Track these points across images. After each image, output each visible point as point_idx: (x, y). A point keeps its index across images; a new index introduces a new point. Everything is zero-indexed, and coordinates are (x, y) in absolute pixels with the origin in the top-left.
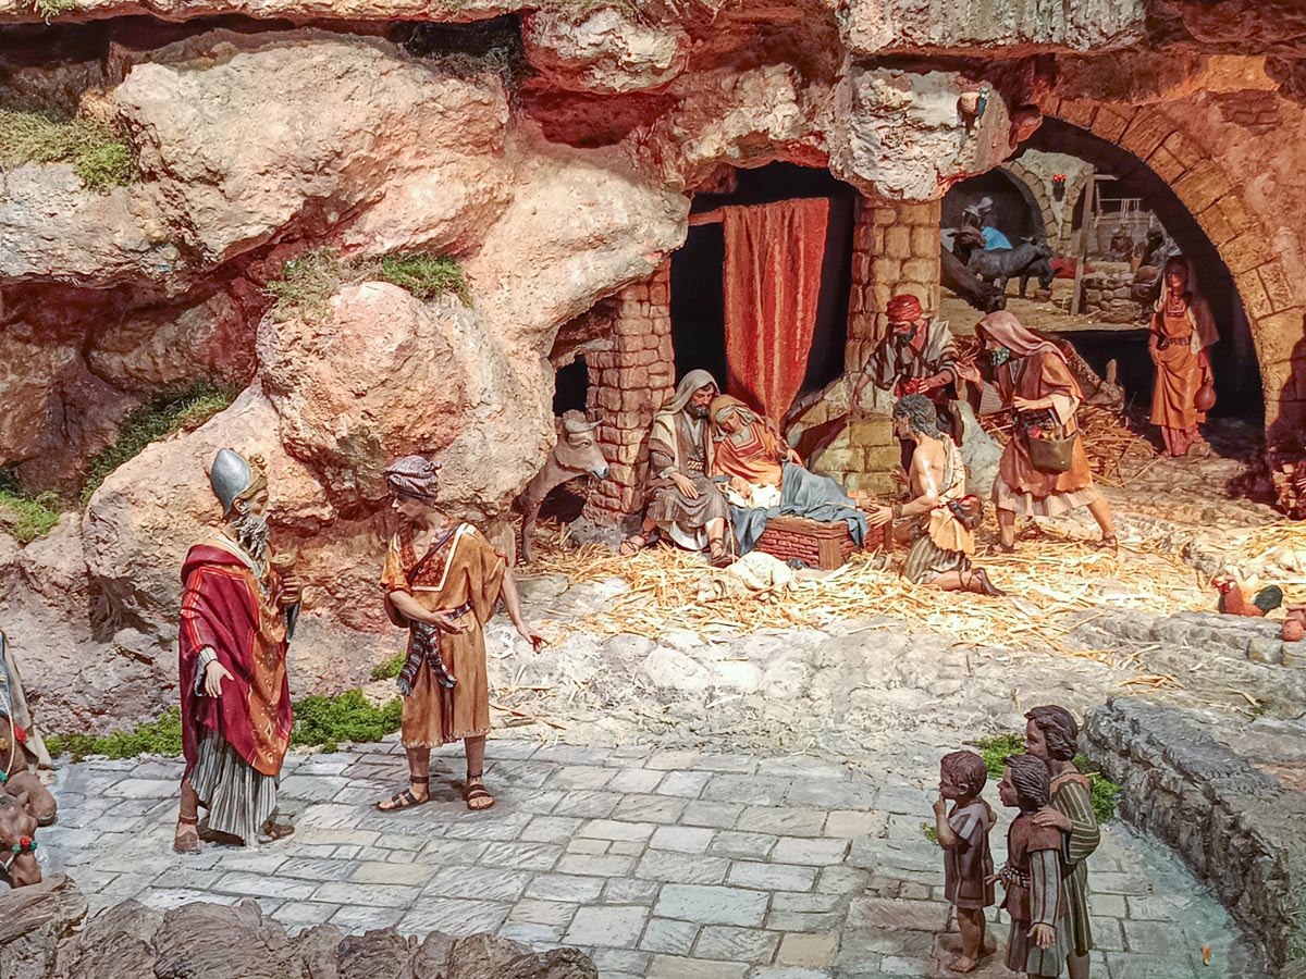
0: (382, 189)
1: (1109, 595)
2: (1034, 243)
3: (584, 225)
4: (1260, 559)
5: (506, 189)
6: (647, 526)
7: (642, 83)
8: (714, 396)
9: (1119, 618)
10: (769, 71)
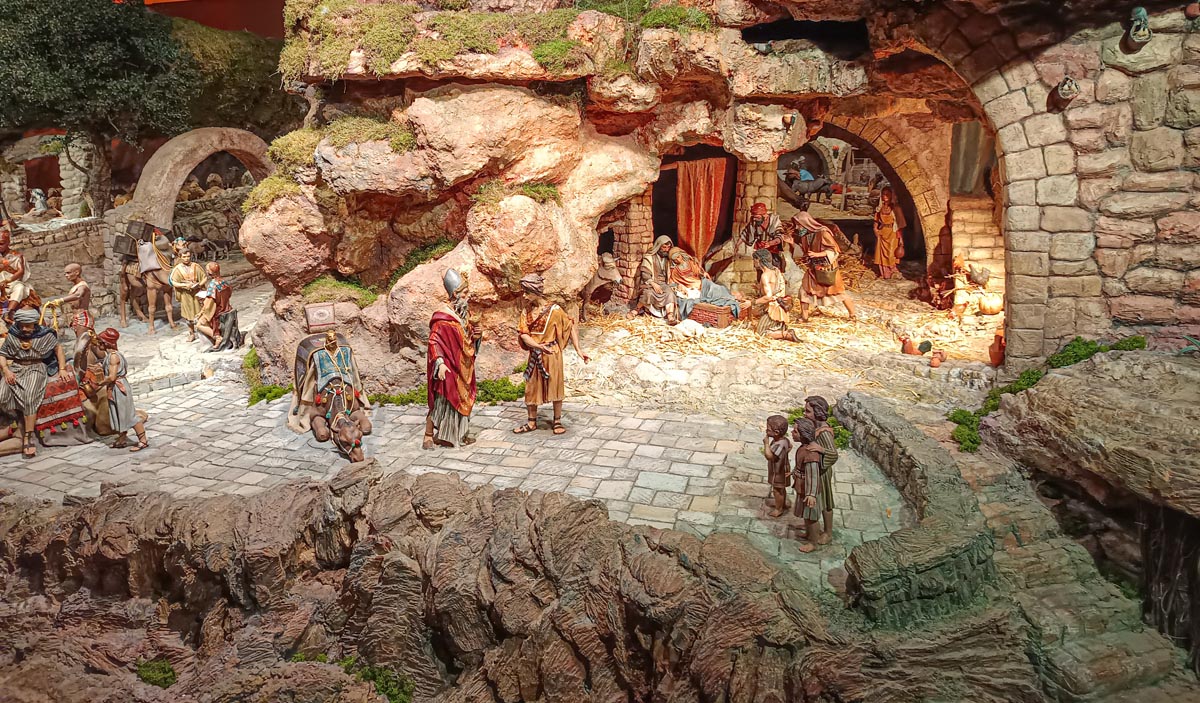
0: (524, 154)
1: (851, 343)
2: (824, 177)
3: (613, 170)
4: (923, 328)
5: (579, 154)
6: (639, 306)
7: (640, 108)
8: (671, 247)
9: (855, 354)
10: (697, 104)
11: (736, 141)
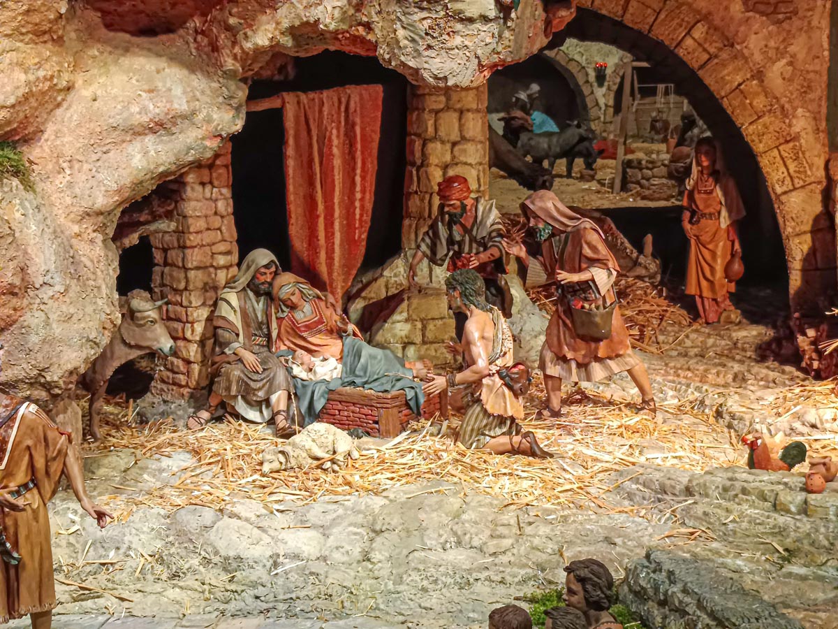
1: (648, 454)
2: (579, 126)
3: (144, 110)
4: (786, 417)
5: (66, 76)
6: (214, 401)
8: (276, 274)
9: (657, 475)
11: (404, 43)
